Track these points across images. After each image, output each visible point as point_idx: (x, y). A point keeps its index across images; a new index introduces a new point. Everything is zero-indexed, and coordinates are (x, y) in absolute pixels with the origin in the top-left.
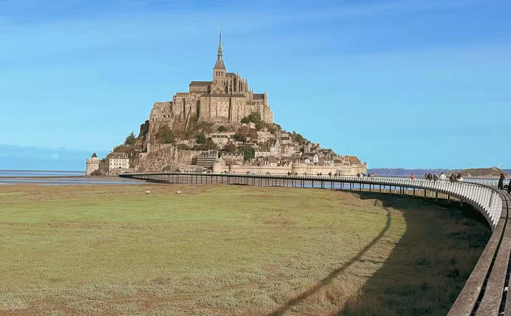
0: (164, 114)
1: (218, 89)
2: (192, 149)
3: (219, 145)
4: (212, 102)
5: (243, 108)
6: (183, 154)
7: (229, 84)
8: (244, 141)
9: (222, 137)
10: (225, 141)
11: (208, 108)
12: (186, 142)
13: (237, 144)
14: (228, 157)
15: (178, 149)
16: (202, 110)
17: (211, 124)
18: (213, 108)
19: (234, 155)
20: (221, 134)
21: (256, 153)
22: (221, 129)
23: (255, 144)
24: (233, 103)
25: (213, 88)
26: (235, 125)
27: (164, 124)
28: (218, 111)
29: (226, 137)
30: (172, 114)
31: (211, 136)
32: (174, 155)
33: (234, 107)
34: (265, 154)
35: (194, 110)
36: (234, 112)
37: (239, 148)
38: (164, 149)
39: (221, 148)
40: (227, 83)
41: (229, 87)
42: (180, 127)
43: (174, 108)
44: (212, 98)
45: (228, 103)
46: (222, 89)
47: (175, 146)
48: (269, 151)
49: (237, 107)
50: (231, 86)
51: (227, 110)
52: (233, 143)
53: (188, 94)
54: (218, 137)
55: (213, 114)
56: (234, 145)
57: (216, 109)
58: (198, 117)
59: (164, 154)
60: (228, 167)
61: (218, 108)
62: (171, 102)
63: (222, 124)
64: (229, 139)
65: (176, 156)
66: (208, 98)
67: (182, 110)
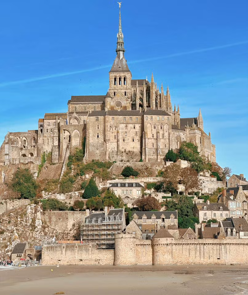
0: (23, 152)
1: (119, 104)
2: (72, 209)
3: (125, 201)
4: (108, 125)
5: (166, 134)
6: (54, 219)
7: (138, 95)
8: (173, 191)
9: (131, 185)
10: (136, 193)
11: (101, 137)
12: (61, 197)
13: (160, 197)
14: (146, 221)
15: (44, 209)
16: (92, 140)
17: (108, 165)
18: (110, 135)
19: (158, 218)
20: (128, 181)
21: (201, 214)
22: (128, 172)
23: (196, 198)
24: (148, 126)
25: (110, 103)
26: (153, 165)
27: (23, 167)
28: (121, 141)
29: (138, 185)
30: (38, 150)
31: (108, 185)
32: (34, 221)
33: (150, 132)
34: (220, 215)
35: (76, 142)
36: (149, 142)
37: (167, 204)
38: (15, 210)
39: (130, 206)
40: (135, 95)
41: (138, 102)
42: (50, 173)
43: (40, 141)
44: (109, 118)
45: (138, 126)
46: (126, 103)
47: (36, 203)
48: (226, 209)
49: (154, 132)
50: (141, 99)
51: (137, 138)
52: (153, 195)
53: (66, 115)
54: (123, 185)
55: (111, 146)
56: (155, 200)
57: (117, 138)
58: (84, 153)
59: (13, 221)
60: (149, 242)
61: (120, 137)
62: (36, 132)
63: (128, 164)
64: (143, 189)
65: (38, 223)
66: (101, 118)
67: (56, 143)
